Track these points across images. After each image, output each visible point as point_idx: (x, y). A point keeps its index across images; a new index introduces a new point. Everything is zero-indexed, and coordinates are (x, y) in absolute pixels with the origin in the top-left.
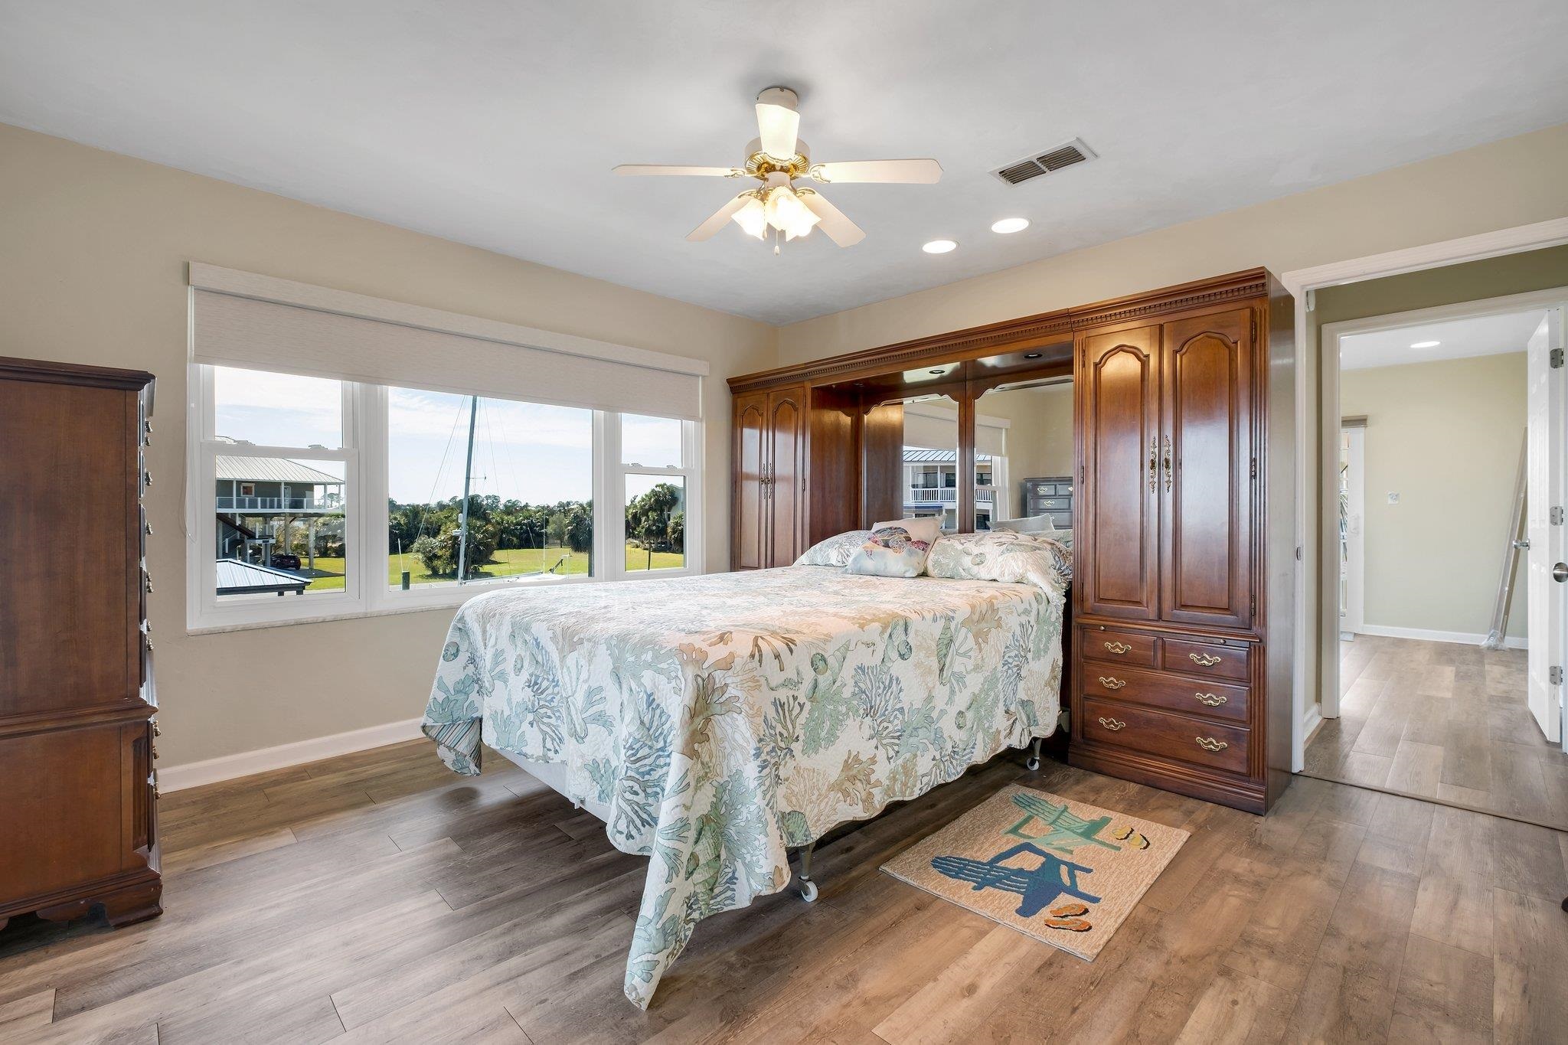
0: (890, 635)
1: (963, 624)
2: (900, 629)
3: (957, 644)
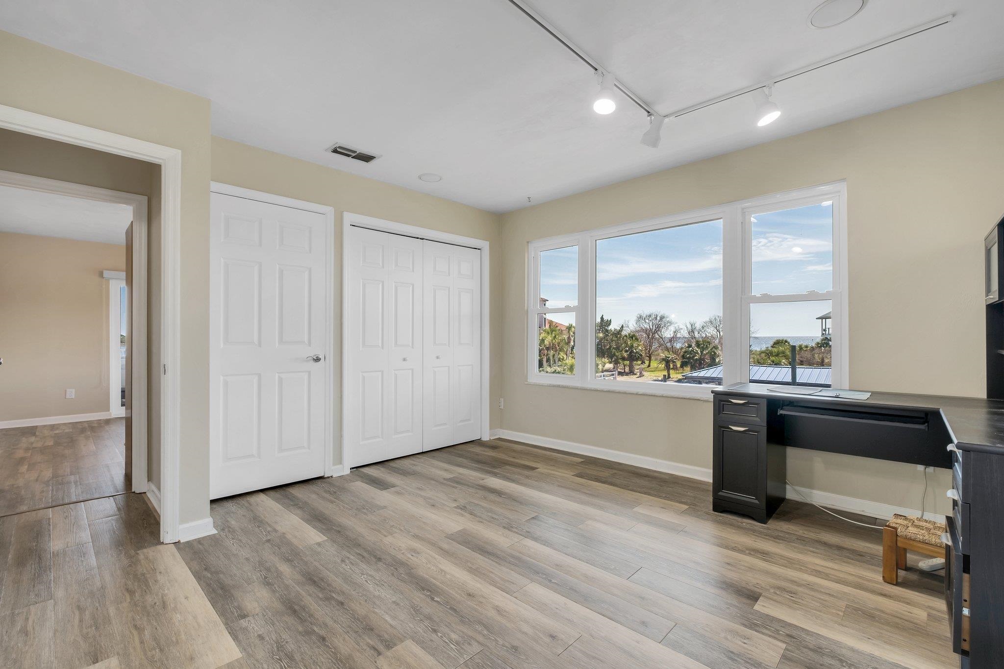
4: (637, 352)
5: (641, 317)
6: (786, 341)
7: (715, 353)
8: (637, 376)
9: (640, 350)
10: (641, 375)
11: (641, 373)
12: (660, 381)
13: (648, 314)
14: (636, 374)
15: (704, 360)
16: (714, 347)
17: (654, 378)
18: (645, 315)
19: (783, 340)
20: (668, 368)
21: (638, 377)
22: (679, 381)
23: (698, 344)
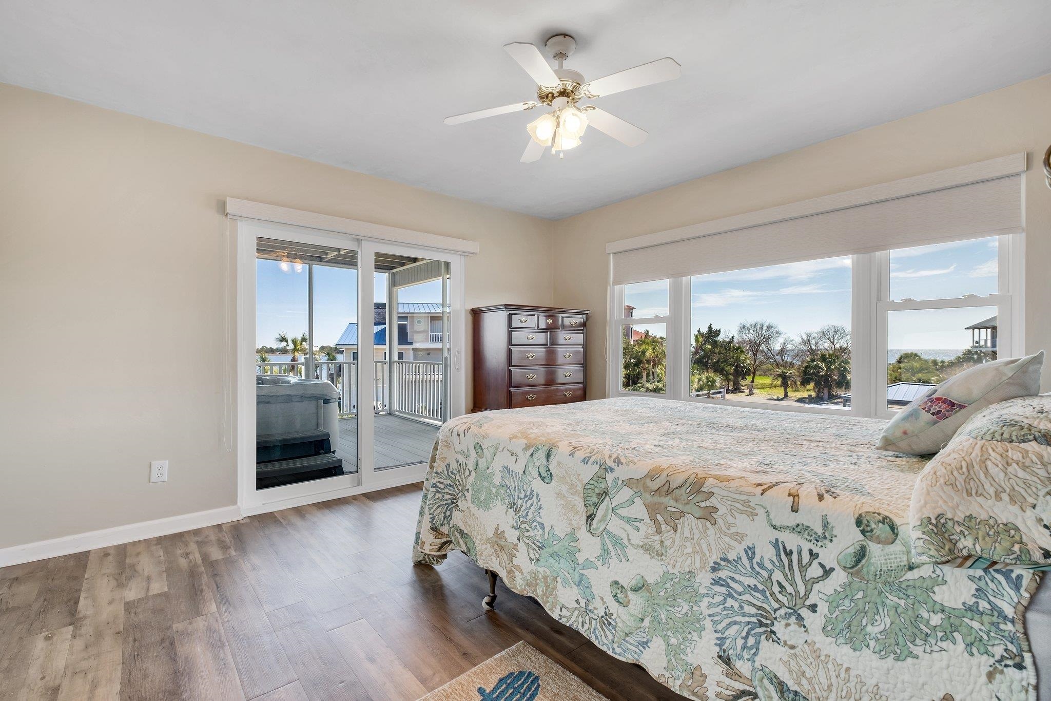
0: (532, 455)
1: (628, 483)
2: (542, 454)
3: (615, 502)
4: (744, 367)
5: (744, 327)
6: (916, 355)
7: (845, 369)
8: (745, 394)
9: (749, 364)
10: (751, 393)
11: (751, 391)
12: (775, 400)
13: (754, 323)
14: (743, 392)
15: (831, 377)
16: (843, 362)
17: (769, 397)
18: (748, 325)
19: (912, 353)
20: (785, 385)
21: (748, 395)
22: (800, 400)
23: (823, 358)
